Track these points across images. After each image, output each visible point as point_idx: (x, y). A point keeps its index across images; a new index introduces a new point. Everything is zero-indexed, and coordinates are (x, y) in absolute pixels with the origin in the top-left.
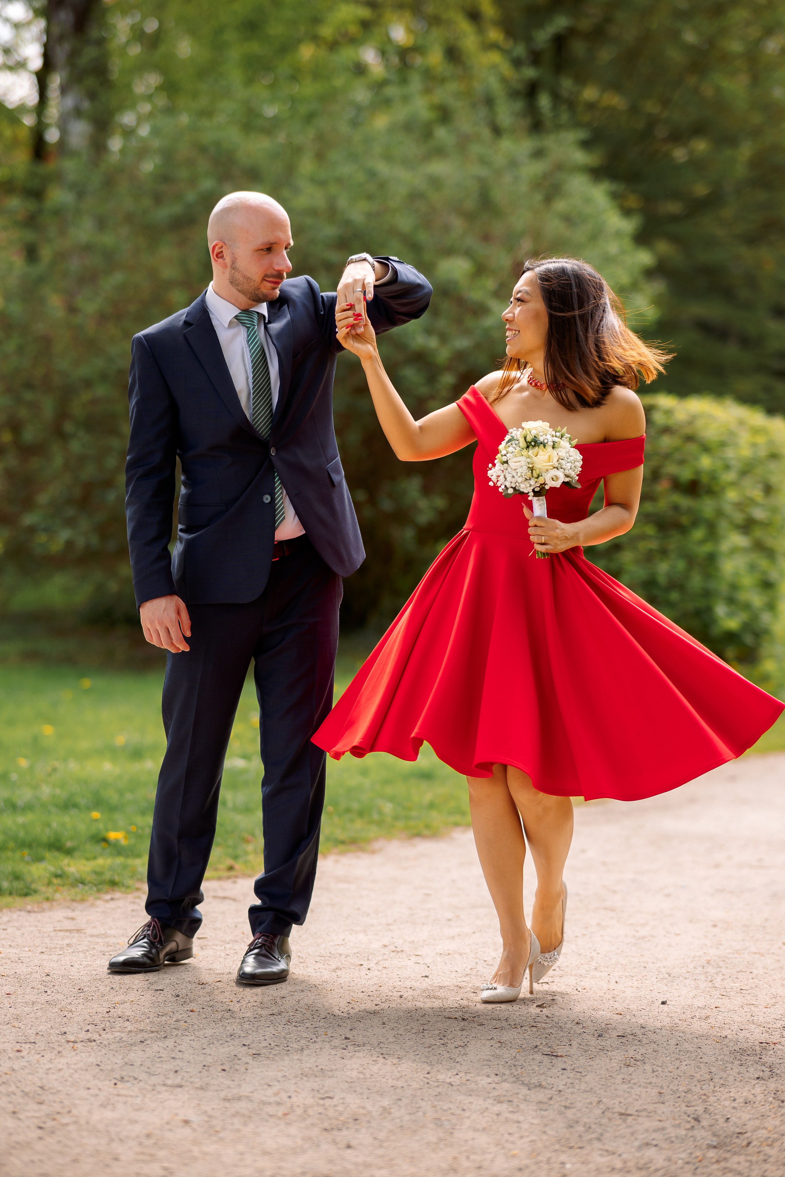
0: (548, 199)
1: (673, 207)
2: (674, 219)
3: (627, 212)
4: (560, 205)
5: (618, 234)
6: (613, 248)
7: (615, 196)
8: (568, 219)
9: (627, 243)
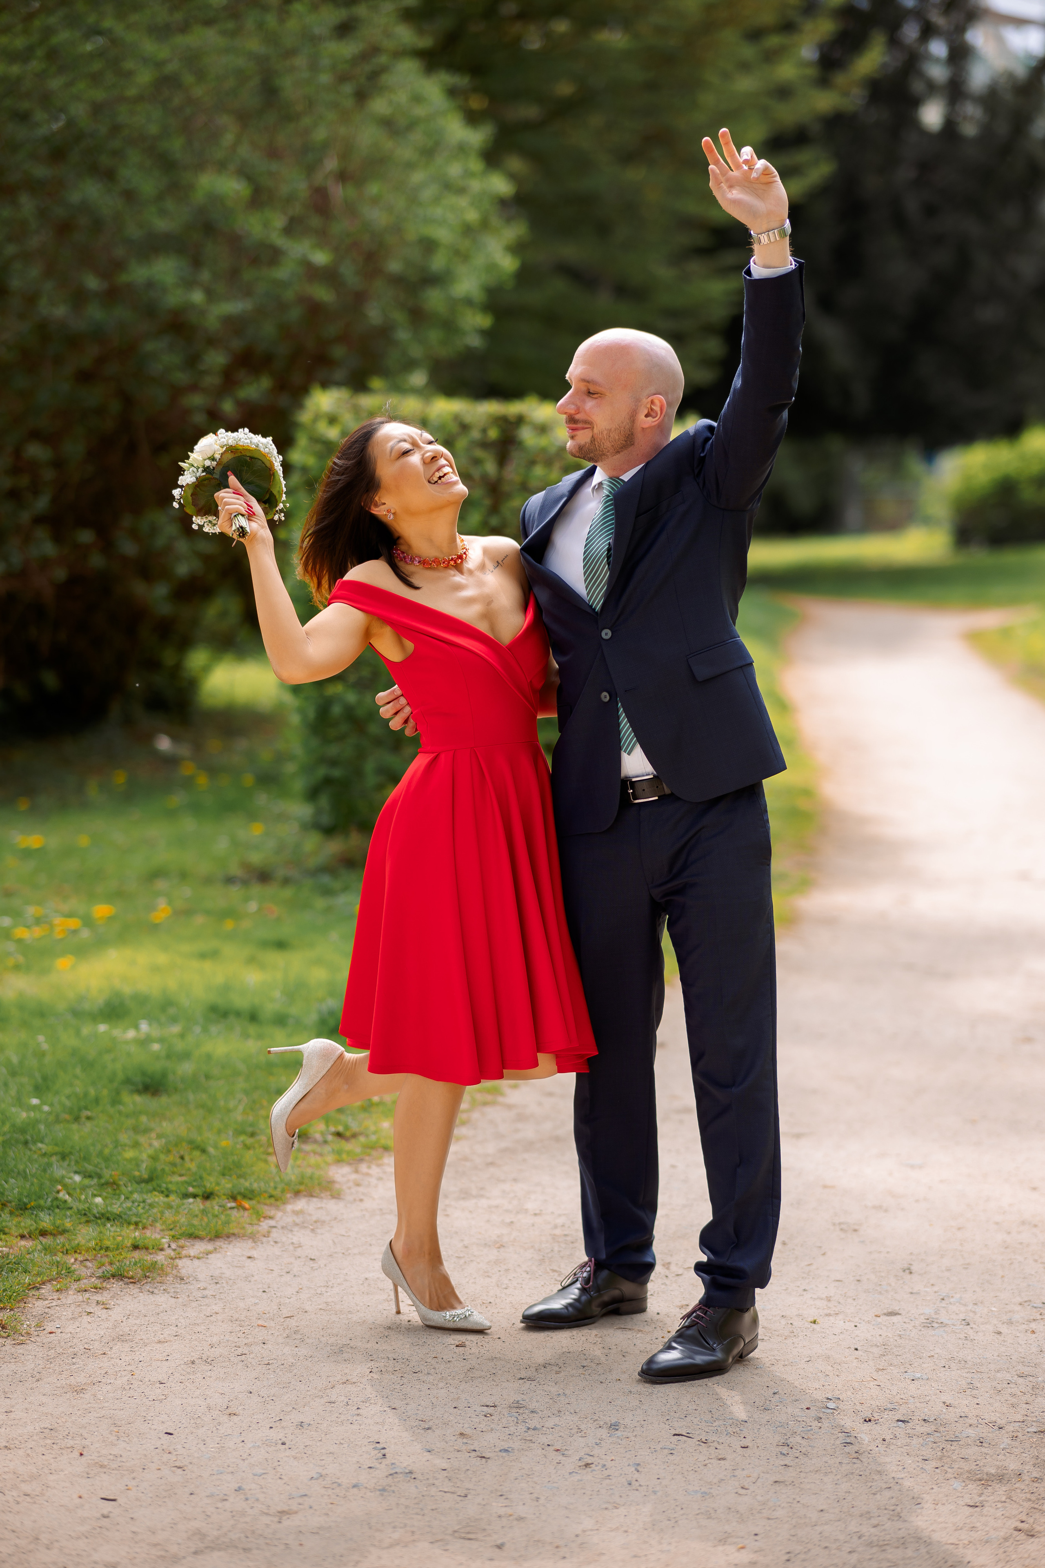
0: (361, 96)
1: (529, 112)
2: (527, 126)
3: (472, 118)
4: (379, 106)
5: (462, 149)
6: (455, 170)
7: (452, 92)
8: (388, 124)
9: (476, 165)
